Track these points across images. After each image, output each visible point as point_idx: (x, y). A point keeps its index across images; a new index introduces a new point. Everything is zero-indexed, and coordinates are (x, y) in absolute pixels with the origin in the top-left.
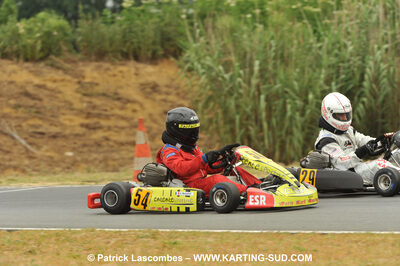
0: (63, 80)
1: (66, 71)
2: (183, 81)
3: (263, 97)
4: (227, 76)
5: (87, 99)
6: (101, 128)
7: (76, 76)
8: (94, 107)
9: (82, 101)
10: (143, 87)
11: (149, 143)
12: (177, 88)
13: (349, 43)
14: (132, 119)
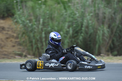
3: (43, 33)
4: (30, 25)
13: (77, 13)
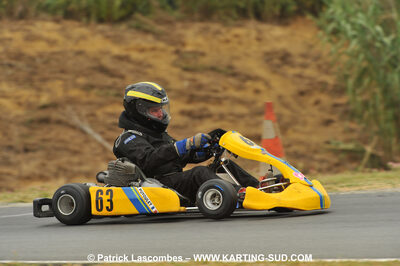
0: (153, 49)
1: (158, 36)
2: (326, 47)
5: (188, 75)
6: (210, 116)
7: (172, 43)
8: (200, 87)
9: (182, 79)
10: (268, 57)
11: (280, 137)
12: (317, 58)
14: (253, 102)
